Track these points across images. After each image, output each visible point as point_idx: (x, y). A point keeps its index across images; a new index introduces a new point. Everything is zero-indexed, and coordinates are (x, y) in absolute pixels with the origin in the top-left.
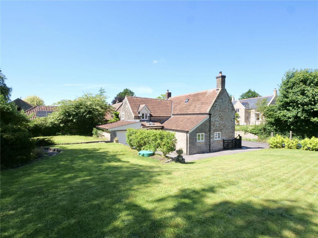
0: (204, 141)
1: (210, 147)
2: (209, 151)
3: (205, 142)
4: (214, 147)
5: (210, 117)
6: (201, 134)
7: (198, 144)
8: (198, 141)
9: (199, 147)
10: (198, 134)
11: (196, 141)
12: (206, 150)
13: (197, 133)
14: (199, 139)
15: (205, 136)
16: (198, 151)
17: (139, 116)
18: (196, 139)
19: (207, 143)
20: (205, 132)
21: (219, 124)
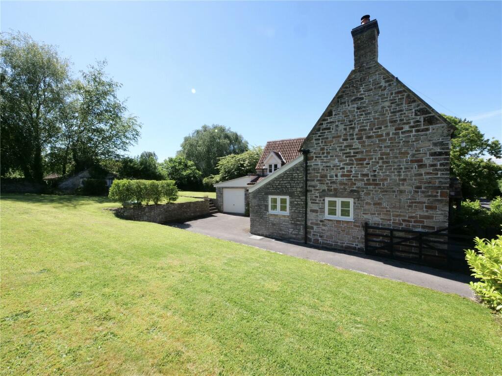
0: (287, 213)
1: (306, 233)
2: (303, 241)
3: (292, 217)
4: (321, 237)
5: (306, 159)
6: (279, 198)
7: (272, 219)
8: (271, 211)
9: (274, 224)
10: (270, 197)
11: (267, 210)
12: (294, 236)
13: (268, 194)
14: (274, 207)
15: (291, 203)
16: (272, 233)
17: (263, 169)
18: (267, 206)
19: (298, 221)
20: (291, 195)
21: (343, 176)
